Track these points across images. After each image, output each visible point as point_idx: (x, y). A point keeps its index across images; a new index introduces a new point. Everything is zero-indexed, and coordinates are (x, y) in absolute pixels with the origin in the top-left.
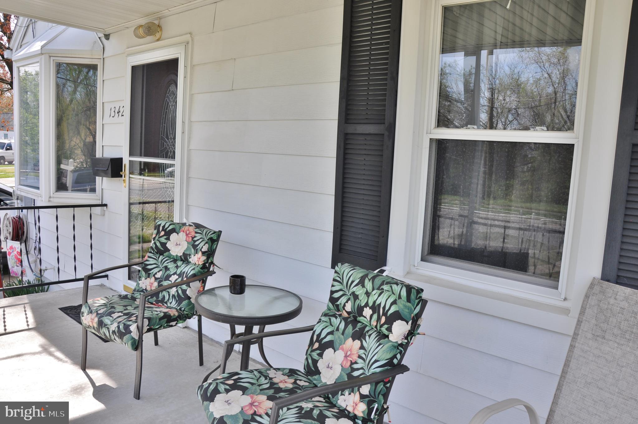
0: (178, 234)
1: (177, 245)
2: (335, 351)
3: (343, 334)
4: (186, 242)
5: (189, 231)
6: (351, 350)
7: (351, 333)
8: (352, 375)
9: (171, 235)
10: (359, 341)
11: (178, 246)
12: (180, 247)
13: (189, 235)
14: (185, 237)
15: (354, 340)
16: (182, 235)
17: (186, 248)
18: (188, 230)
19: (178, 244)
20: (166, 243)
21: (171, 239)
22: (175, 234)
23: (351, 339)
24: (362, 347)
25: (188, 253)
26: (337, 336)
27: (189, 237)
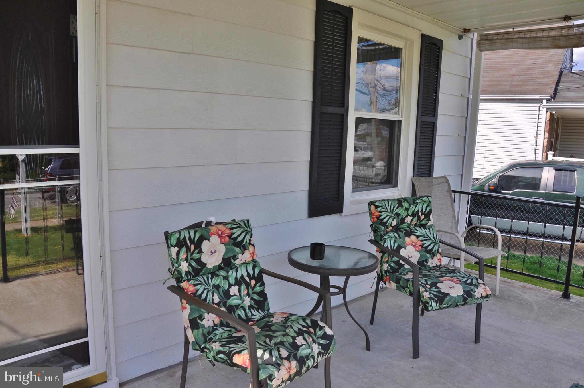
0: (209, 240)
1: (212, 253)
2: (405, 249)
3: (400, 238)
4: (223, 245)
5: (221, 231)
6: (413, 242)
7: (404, 235)
8: (428, 250)
9: (202, 244)
10: (413, 236)
11: (214, 254)
12: (217, 254)
13: (223, 235)
14: (219, 239)
15: (409, 237)
16: (215, 239)
17: (225, 251)
18: (219, 230)
19: (213, 251)
20: (200, 258)
21: (203, 251)
22: (205, 242)
23: (407, 238)
24: (418, 237)
25: (230, 255)
26: (399, 241)
27: (224, 238)
